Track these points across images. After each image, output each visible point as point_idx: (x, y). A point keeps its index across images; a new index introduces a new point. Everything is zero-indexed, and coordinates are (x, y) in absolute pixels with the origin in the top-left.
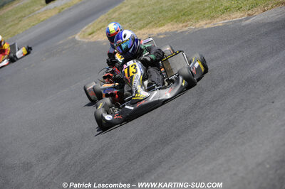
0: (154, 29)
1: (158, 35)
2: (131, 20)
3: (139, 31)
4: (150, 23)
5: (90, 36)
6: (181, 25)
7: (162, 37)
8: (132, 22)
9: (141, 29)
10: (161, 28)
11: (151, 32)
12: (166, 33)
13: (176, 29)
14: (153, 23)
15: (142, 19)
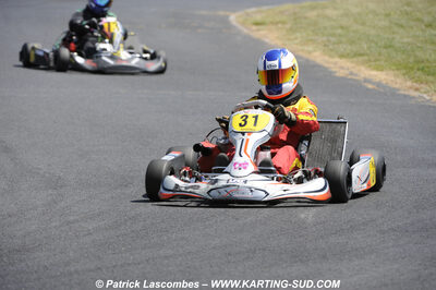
0: (363, 68)
1: (366, 80)
2: (333, 35)
3: (337, 59)
4: (361, 55)
5: (254, 28)
6: (409, 83)
7: (370, 86)
8: (333, 39)
9: (342, 56)
10: (374, 73)
11: (355, 71)
12: (379, 84)
13: (397, 86)
14: (366, 58)
15: (352, 43)
